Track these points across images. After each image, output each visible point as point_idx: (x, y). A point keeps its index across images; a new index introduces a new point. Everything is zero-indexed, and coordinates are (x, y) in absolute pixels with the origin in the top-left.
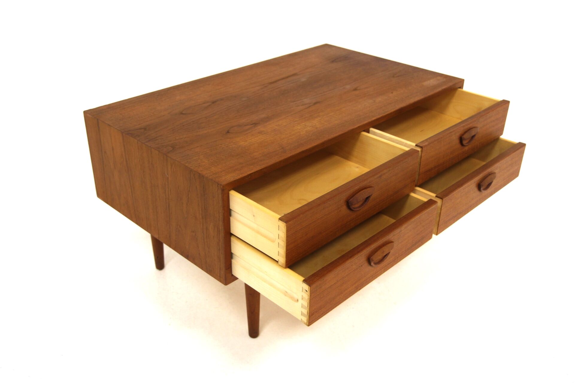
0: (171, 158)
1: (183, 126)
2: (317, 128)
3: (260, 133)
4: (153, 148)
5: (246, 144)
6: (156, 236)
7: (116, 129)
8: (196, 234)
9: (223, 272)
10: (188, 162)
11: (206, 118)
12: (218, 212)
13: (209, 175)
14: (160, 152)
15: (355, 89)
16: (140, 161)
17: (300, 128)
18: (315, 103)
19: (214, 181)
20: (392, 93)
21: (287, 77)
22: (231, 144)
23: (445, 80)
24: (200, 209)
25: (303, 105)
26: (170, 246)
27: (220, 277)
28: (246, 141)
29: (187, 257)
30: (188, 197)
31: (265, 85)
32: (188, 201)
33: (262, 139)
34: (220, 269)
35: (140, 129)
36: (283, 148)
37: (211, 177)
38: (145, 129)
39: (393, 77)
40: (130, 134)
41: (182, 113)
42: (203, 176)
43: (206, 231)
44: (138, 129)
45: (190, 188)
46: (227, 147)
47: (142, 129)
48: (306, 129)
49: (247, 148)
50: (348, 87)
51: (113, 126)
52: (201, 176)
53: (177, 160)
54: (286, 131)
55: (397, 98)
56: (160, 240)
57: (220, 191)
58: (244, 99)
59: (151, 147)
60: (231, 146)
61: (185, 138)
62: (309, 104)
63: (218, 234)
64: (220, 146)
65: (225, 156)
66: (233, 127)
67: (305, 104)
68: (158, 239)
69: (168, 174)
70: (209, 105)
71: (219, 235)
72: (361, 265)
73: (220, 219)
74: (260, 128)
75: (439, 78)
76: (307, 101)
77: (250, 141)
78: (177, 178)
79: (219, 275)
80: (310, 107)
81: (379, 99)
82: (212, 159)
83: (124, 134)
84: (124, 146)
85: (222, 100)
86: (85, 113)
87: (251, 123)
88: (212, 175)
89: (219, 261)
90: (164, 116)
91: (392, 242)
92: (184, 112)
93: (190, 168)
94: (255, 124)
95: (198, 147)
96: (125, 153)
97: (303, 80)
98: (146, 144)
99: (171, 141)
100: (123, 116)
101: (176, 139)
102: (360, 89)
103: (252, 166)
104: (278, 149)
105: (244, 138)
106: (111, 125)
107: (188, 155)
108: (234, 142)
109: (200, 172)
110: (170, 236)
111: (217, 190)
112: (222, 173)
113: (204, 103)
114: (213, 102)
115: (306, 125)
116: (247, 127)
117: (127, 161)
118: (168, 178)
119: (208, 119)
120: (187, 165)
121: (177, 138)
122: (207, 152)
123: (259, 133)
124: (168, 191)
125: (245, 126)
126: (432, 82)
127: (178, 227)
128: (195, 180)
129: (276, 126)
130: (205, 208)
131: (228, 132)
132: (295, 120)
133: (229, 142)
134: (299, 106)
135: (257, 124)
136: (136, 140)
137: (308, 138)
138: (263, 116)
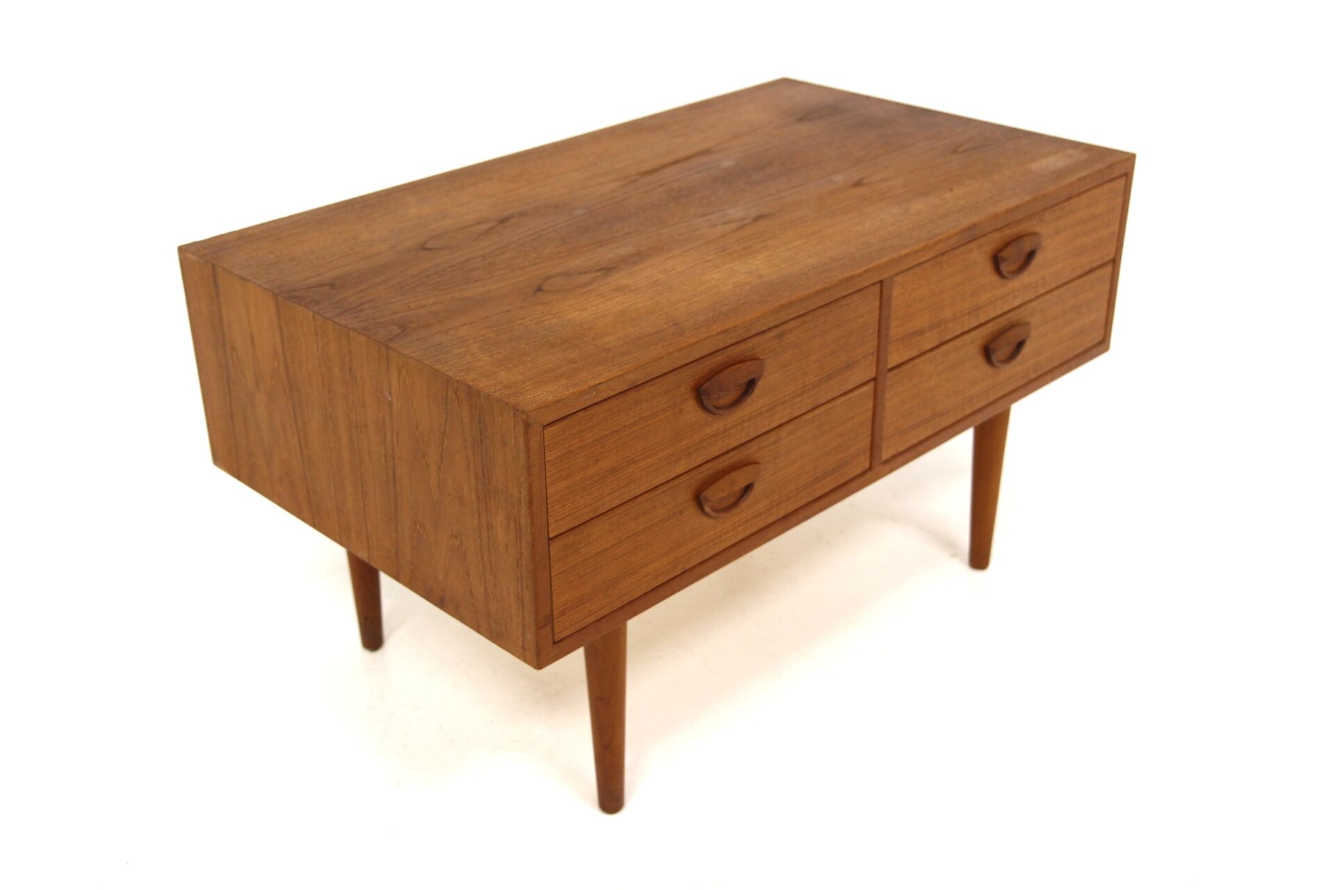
0: (398, 352)
1: (428, 276)
2: (761, 277)
3: (620, 289)
4: (352, 329)
5: (584, 316)
6: (363, 555)
7: (260, 286)
8: (461, 544)
9: (530, 636)
10: (439, 360)
11: (483, 257)
12: (515, 481)
13: (493, 390)
14: (369, 338)
15: (858, 184)
16: (320, 364)
17: (718, 277)
18: (757, 219)
19: (507, 403)
20: (951, 190)
21: (686, 159)
22: (548, 317)
23: (1084, 156)
24: (472, 477)
25: (725, 223)
26: (397, 578)
27: (523, 648)
28: (585, 309)
29: (441, 603)
30: (442, 449)
31: (632, 178)
32: (442, 460)
33: (624, 303)
34: (524, 627)
35: (321, 285)
36: (676, 324)
37: (497, 395)
38: (332, 286)
39: (955, 152)
40: (295, 297)
41: (423, 247)
42: (478, 393)
43: (488, 532)
44: (314, 287)
45: (445, 425)
46: (537, 324)
47: (327, 285)
48: (732, 280)
49: (585, 327)
50: (839, 179)
51: (253, 281)
52: (472, 393)
53: (413, 355)
54: (685, 285)
55: (962, 202)
56: (372, 564)
57: (520, 429)
58: (579, 212)
59: (349, 326)
60: (546, 323)
61: (433, 304)
62: (742, 220)
63: (517, 537)
64: (520, 322)
65: (533, 346)
66: (550, 277)
67: (734, 221)
68: (367, 561)
69: (390, 393)
70: (492, 228)
71: (521, 541)
72: (680, 510)
73: (523, 498)
74: (619, 278)
75: (1070, 152)
76: (736, 213)
77: (595, 308)
78: (412, 404)
79: (520, 644)
80: (743, 226)
81: (917, 205)
82: (499, 353)
83: (280, 299)
84: (281, 329)
85: (522, 214)
86: (182, 250)
87: (596, 268)
88: (500, 390)
89: (520, 608)
90: (379, 254)
91: (758, 463)
92: (428, 246)
93: (445, 375)
94: (608, 270)
95: (464, 325)
96: (283, 346)
97: (727, 164)
98: (335, 320)
99: (396, 313)
100: (278, 257)
101: (409, 307)
102: (868, 184)
103: (601, 368)
104: (665, 326)
105: (580, 302)
106: (248, 278)
107: (441, 344)
108: (554, 312)
109: (470, 383)
110: (397, 553)
111: (515, 427)
112: (525, 385)
113: (479, 223)
114: (502, 221)
115: (733, 270)
116: (588, 277)
117: (287, 367)
118: (390, 403)
119: (488, 261)
120: (437, 367)
121: (412, 305)
122: (488, 336)
123: (617, 290)
124: (392, 437)
125: (581, 274)
126: (1053, 162)
127: (418, 526)
128: (459, 403)
129: (659, 272)
130: (484, 474)
131: (539, 289)
132: (707, 258)
133: (543, 313)
134: (715, 225)
135: (613, 268)
136: (310, 312)
137: (739, 300)
138: (625, 251)
